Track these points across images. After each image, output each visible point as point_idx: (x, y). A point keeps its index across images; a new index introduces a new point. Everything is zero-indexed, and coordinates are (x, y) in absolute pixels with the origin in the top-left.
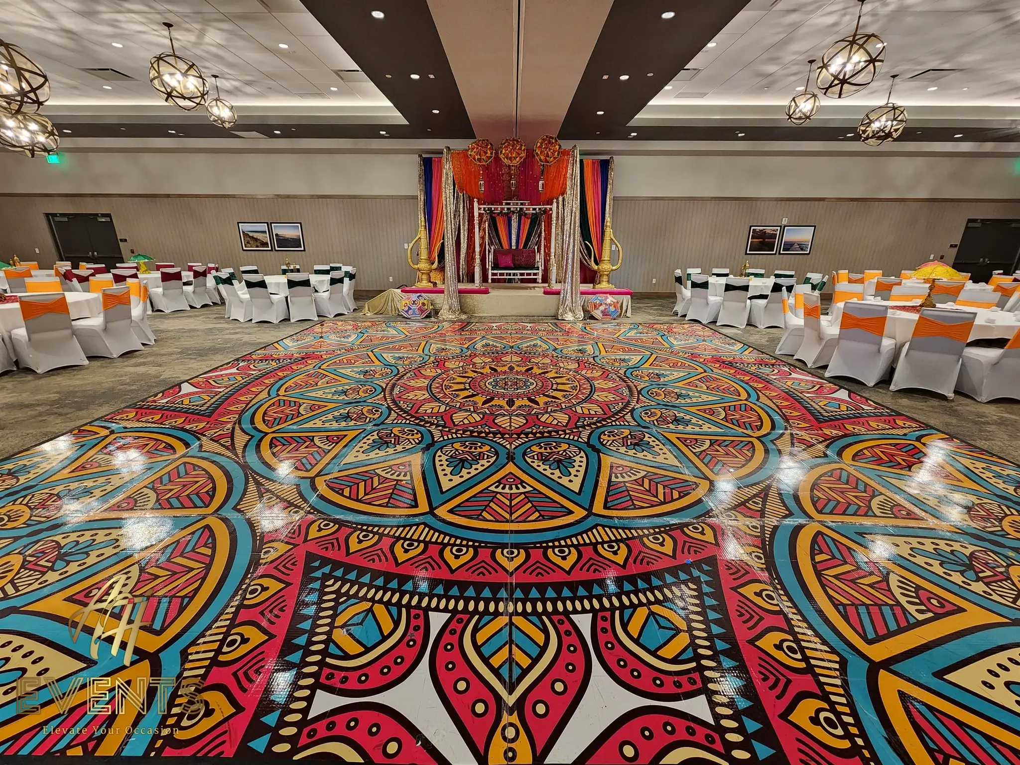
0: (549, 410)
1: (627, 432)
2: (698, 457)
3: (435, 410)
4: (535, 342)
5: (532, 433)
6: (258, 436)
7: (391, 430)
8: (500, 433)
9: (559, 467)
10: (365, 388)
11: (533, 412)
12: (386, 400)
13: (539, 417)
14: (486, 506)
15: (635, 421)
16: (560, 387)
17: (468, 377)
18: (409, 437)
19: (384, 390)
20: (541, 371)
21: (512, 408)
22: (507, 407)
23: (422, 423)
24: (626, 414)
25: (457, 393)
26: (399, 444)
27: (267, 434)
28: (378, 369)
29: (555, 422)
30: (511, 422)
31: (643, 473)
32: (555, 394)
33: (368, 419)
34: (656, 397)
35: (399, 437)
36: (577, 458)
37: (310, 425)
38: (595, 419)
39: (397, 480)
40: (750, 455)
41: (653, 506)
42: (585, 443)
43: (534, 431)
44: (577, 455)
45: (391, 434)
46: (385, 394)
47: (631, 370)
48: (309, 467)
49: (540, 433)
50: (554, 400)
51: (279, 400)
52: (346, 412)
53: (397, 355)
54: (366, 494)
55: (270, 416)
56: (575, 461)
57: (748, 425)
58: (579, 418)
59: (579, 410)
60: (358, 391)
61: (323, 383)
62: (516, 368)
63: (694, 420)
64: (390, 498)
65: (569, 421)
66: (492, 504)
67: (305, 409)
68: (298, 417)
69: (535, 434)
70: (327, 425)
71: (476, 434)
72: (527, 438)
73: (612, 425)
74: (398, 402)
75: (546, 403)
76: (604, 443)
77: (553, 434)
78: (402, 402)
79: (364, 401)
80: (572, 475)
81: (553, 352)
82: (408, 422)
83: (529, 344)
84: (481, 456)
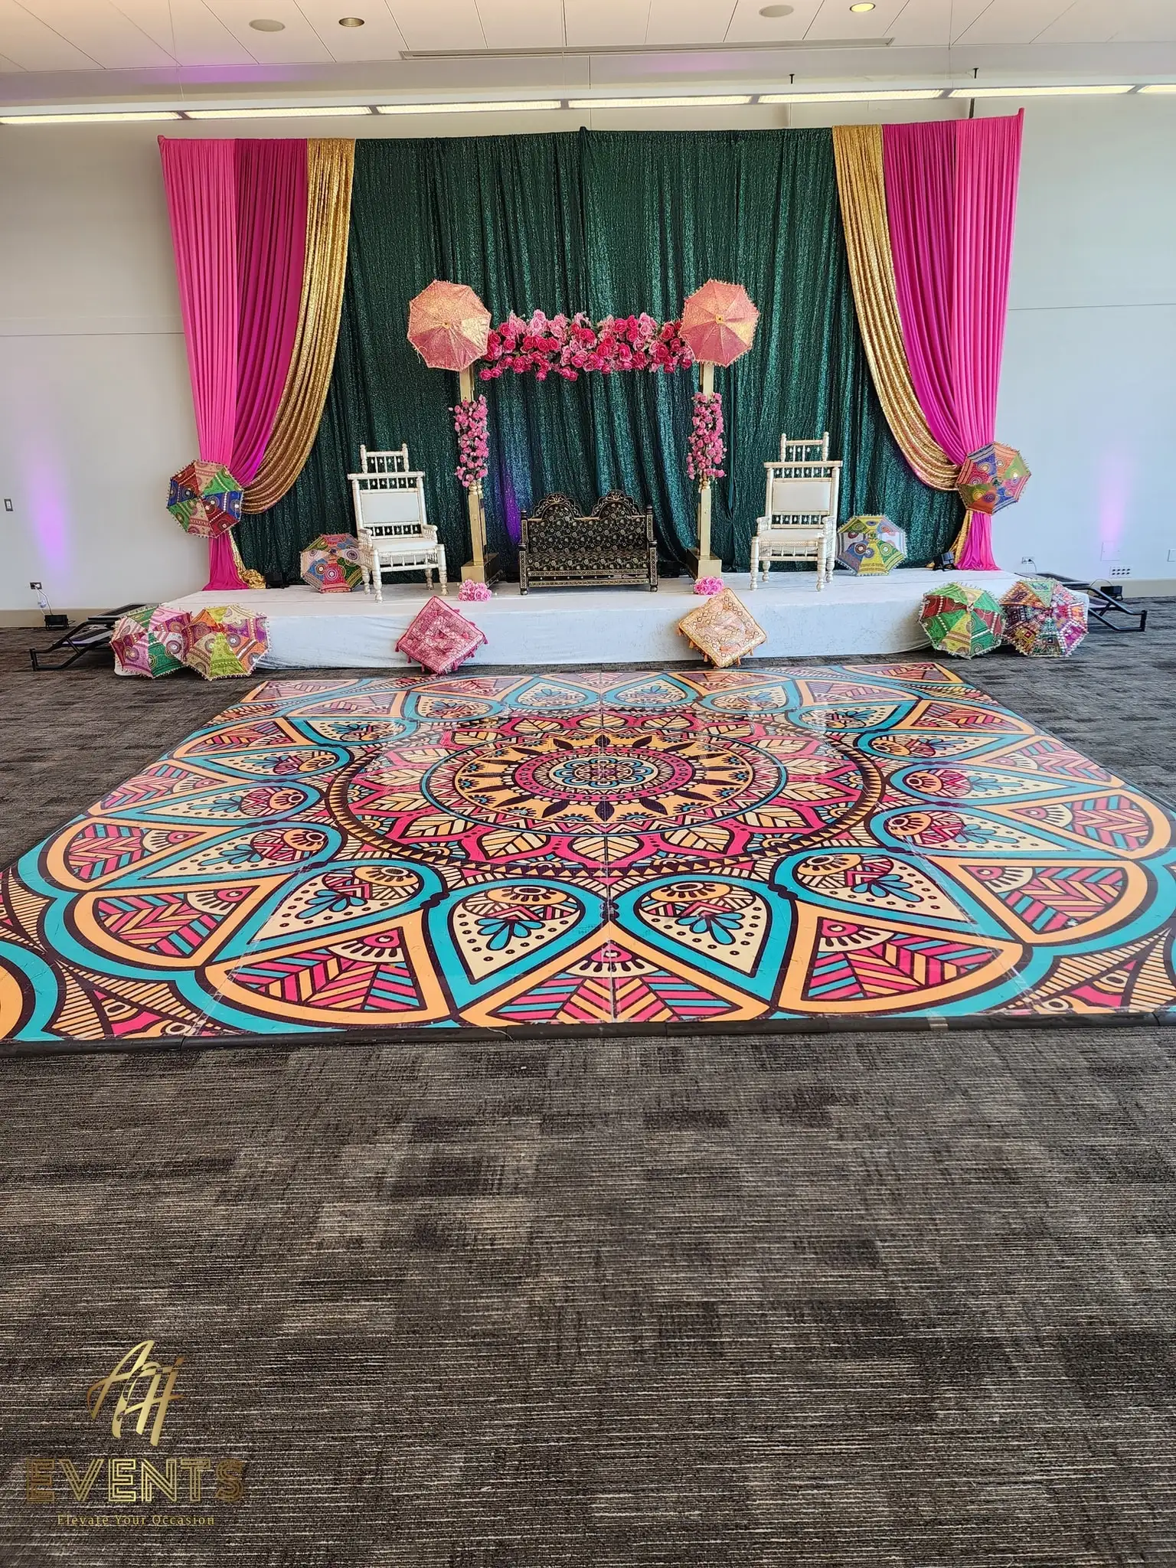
0: (688, 821)
1: (854, 860)
2: (1003, 901)
3: (444, 830)
4: (653, 684)
5: (652, 866)
6: (64, 898)
7: (353, 873)
8: (585, 868)
9: (709, 929)
10: (281, 794)
11: (654, 827)
12: (332, 815)
13: (667, 835)
14: (565, 1003)
15: (875, 838)
16: (710, 775)
17: (509, 763)
18: (394, 883)
19: (324, 796)
20: (667, 745)
21: (609, 821)
22: (597, 819)
23: (418, 857)
24: (854, 825)
25: (488, 794)
26: (372, 898)
27: (82, 893)
28: (306, 754)
29: (701, 844)
30: (606, 848)
31: (887, 935)
32: (701, 789)
33: (298, 855)
34: (923, 789)
35: (371, 884)
36: (749, 912)
37: (173, 871)
38: (786, 836)
39: (379, 964)
40: (1115, 894)
41: (902, 992)
42: (765, 881)
43: (657, 863)
44: (748, 905)
45: (352, 880)
46: (327, 804)
47: (870, 736)
48: (188, 949)
49: (669, 865)
50: (697, 802)
51: (94, 825)
52: (248, 841)
53: (343, 723)
54: (315, 992)
55: (82, 858)
56: (743, 916)
57: (1119, 839)
58: (752, 834)
59: (751, 818)
60: (268, 801)
61: (183, 788)
62: (614, 741)
63: (1002, 831)
64: (367, 995)
65: (730, 842)
66: (575, 999)
67: (155, 841)
68: (142, 857)
69: (658, 869)
70: (210, 869)
71: (534, 872)
72: (642, 876)
73: (823, 847)
74: (360, 818)
75: (681, 808)
76: (805, 881)
77: (697, 866)
78: (368, 818)
79: (285, 820)
80: (738, 942)
81: (695, 706)
82: (386, 855)
83: (639, 688)
84: (548, 912)
